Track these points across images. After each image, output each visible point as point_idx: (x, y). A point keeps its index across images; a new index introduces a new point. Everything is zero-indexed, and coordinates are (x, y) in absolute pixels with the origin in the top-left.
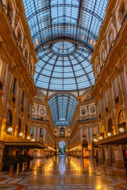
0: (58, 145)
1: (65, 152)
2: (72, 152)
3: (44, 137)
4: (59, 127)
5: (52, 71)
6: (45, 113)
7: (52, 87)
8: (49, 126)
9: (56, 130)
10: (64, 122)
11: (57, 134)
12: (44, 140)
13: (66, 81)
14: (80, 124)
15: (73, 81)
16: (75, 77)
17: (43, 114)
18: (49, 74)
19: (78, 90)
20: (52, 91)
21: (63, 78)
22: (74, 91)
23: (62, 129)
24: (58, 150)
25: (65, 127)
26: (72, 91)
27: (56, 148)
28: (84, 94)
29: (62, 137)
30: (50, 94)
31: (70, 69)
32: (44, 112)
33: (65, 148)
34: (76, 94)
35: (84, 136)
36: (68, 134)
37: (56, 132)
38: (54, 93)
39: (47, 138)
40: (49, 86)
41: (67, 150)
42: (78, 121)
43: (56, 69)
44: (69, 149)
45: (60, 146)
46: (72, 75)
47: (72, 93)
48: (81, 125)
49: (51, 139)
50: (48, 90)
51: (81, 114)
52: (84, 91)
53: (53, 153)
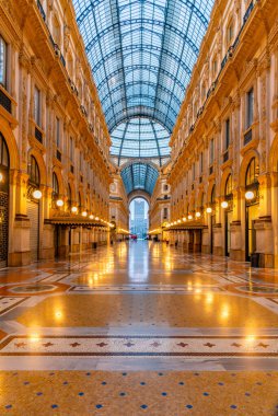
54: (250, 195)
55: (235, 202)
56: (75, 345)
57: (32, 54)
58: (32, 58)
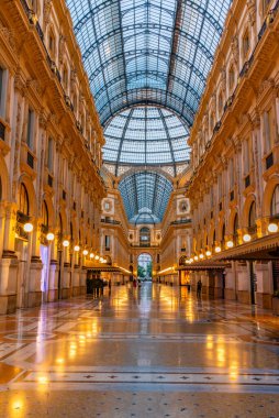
0: (137, 262)
1: (150, 275)
2: (164, 275)
3: (113, 250)
4: (139, 226)
5: (125, 129)
6: (113, 209)
7: (124, 158)
8: (120, 231)
9: (131, 232)
10: (148, 217)
11: (135, 241)
12: (112, 255)
13: (151, 147)
14: (177, 228)
15: (166, 146)
16: (169, 140)
17: (109, 210)
18: (119, 133)
19: (174, 164)
20: (125, 164)
21: (146, 141)
22: (167, 165)
23: (145, 230)
24: (136, 273)
25: (151, 226)
26: (162, 165)
27: (131, 268)
28: (186, 171)
29: (144, 246)
30: (122, 170)
31: (159, 124)
32: (111, 206)
33: (150, 268)
34: (170, 170)
35: (183, 250)
36: (156, 241)
37: (131, 237)
38: (128, 168)
39: (118, 252)
40: (119, 155)
41: (154, 273)
42: (172, 223)
43: (133, 124)
44: (159, 269)
45: (140, 264)
46: (163, 135)
47: (164, 169)
48: (179, 231)
49: (123, 251)
50: (117, 164)
51: (178, 209)
52: (186, 166)
53: (127, 278)
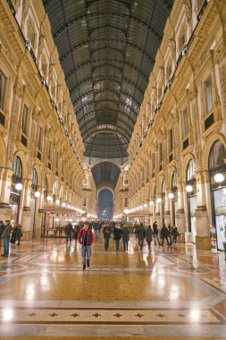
54: (189, 188)
55: (179, 194)
56: (53, 315)
57: (24, 83)
58: (24, 86)
